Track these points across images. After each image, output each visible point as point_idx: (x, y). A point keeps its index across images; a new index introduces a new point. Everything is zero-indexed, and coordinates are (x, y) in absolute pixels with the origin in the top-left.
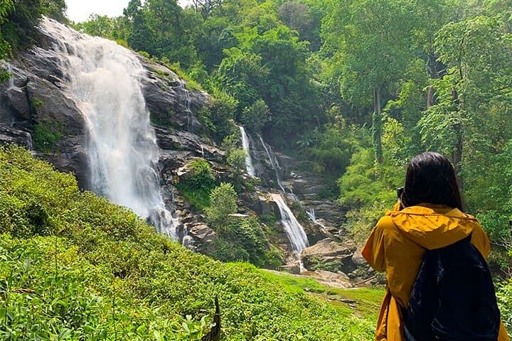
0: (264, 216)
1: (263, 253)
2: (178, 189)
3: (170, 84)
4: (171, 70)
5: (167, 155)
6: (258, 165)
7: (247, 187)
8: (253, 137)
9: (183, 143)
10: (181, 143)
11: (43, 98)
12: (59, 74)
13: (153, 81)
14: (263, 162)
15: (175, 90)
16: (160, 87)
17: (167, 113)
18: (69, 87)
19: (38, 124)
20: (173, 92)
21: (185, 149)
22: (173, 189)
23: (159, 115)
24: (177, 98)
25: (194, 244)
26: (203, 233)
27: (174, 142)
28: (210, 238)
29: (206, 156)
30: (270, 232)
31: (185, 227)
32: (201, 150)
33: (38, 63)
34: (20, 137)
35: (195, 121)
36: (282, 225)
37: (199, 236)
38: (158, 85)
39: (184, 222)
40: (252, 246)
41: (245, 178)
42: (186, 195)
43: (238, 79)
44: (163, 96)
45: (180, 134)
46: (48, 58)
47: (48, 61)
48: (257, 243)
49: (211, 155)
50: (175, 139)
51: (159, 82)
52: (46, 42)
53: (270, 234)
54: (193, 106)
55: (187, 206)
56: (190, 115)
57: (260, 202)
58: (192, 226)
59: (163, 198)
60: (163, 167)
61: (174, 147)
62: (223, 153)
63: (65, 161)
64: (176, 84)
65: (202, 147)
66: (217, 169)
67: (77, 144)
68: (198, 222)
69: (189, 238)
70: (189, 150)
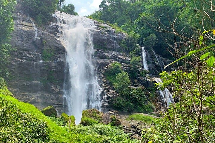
0: (149, 88)
1: (143, 106)
2: (104, 75)
3: (107, 31)
4: (109, 25)
5: (101, 61)
6: (151, 65)
7: (141, 74)
8: (149, 52)
9: (110, 56)
10: (109, 55)
11: (47, 41)
12: (58, 31)
13: (98, 30)
14: (154, 63)
15: (108, 33)
16: (101, 33)
17: (103, 43)
18: (61, 36)
19: (44, 50)
20: (107, 34)
21: (111, 58)
22: (102, 75)
23: (100, 44)
24: (110, 37)
25: (107, 99)
26: (113, 94)
27: (106, 55)
28: (115, 97)
29: (121, 61)
30: (152, 96)
31: (105, 91)
32: (118, 58)
33: (50, 28)
34: (37, 56)
35: (118, 46)
36: (159, 93)
37: (110, 96)
38: (100, 32)
39: (105, 89)
40: (136, 102)
41: (140, 70)
42: (108, 78)
43: (143, 26)
44: (102, 36)
45: (109, 52)
46: (54, 26)
47: (54, 27)
48: (139, 100)
49: (123, 60)
50: (106, 54)
51: (101, 31)
52: (55, 20)
53: (151, 97)
54: (117, 39)
55: (108, 83)
56: (115, 44)
57: (147, 81)
58: (108, 91)
59: (98, 79)
60: (99, 66)
61: (106, 58)
62: (129, 59)
63: (54, 64)
64: (110, 31)
65: (119, 57)
66: (125, 66)
67: (59, 57)
68: (112, 89)
69: (106, 96)
70: (113, 59)
